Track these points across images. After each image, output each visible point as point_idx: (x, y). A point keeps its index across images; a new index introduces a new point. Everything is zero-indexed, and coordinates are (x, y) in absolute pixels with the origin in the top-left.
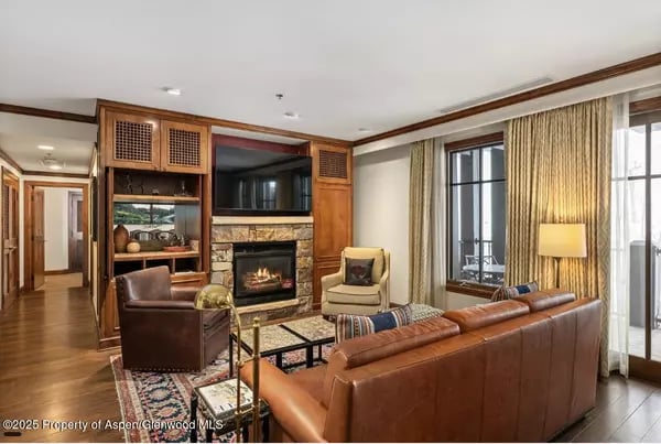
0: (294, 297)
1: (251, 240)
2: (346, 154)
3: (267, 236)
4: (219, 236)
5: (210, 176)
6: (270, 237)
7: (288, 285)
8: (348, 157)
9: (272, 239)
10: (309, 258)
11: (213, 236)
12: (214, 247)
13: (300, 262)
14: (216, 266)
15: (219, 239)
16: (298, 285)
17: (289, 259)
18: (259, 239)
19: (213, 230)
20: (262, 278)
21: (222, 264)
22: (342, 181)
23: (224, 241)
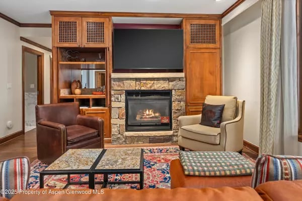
0: (171, 129)
1: (137, 88)
2: (215, 25)
3: (149, 86)
4: (115, 85)
5: (111, 49)
6: (151, 87)
7: (166, 121)
8: (217, 28)
9: (152, 88)
10: (182, 103)
11: (112, 85)
12: (113, 92)
13: (175, 105)
14: (114, 104)
15: (116, 88)
16: (173, 121)
17: (166, 103)
18: (143, 88)
19: (112, 82)
20: (149, 115)
21: (118, 104)
22: (211, 46)
23: (119, 88)
